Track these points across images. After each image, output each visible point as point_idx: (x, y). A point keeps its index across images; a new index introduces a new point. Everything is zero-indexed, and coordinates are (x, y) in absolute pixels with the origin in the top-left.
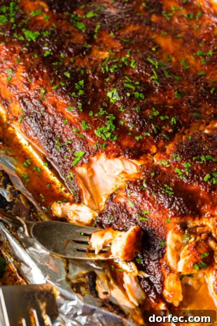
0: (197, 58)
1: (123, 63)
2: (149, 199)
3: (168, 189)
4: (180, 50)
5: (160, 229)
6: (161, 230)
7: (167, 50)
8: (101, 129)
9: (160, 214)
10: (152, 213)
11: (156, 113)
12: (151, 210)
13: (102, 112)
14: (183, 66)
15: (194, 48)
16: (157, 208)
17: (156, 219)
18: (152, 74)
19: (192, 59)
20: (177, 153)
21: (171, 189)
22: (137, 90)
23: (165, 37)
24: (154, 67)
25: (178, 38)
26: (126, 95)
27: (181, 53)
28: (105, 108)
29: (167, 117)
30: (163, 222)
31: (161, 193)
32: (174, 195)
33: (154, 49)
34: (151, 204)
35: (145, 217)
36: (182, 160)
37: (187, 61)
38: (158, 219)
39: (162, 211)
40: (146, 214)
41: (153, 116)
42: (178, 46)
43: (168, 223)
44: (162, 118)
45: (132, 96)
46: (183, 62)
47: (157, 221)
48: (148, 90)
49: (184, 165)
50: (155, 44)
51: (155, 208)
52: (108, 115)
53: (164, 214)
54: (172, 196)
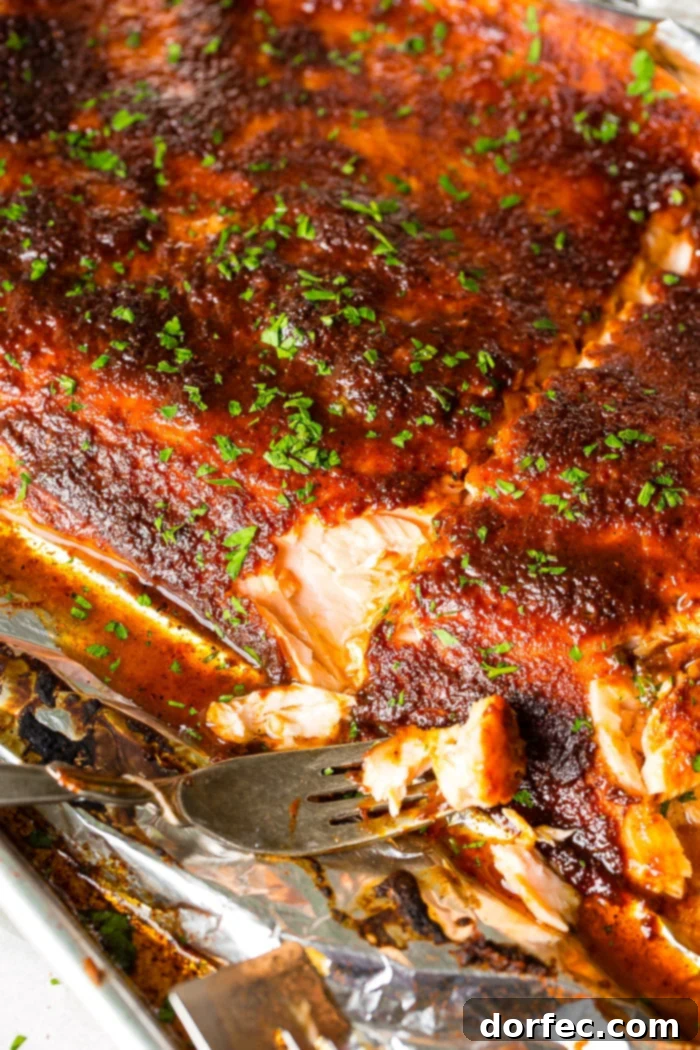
0: (480, 161)
1: (275, 235)
2: (496, 608)
3: (543, 560)
4: (424, 152)
5: (559, 686)
6: (563, 688)
7: (386, 161)
8: (282, 445)
9: (544, 640)
10: (521, 644)
11: (428, 352)
12: (514, 636)
13: (266, 395)
14: (449, 196)
15: (461, 134)
16: (531, 626)
17: (538, 660)
18: (372, 242)
19: (466, 167)
20: (532, 451)
21: (552, 558)
22: (346, 301)
23: (365, 125)
24: (370, 219)
25: (404, 118)
26: (321, 325)
27: (430, 158)
28: (270, 382)
29: (463, 355)
30: (563, 665)
31: (529, 580)
32: (569, 573)
33: (348, 169)
34: (507, 622)
35: (505, 665)
36: (553, 467)
37: (453, 176)
38: (542, 658)
39: (548, 632)
40: (503, 655)
41: (424, 363)
42: (413, 141)
43: (579, 660)
44: (449, 361)
45: (340, 323)
46: (443, 184)
47: (542, 665)
48: (379, 292)
49: (567, 477)
50: (345, 156)
51: (525, 629)
52: (287, 399)
53: (556, 639)
54: (564, 579)
